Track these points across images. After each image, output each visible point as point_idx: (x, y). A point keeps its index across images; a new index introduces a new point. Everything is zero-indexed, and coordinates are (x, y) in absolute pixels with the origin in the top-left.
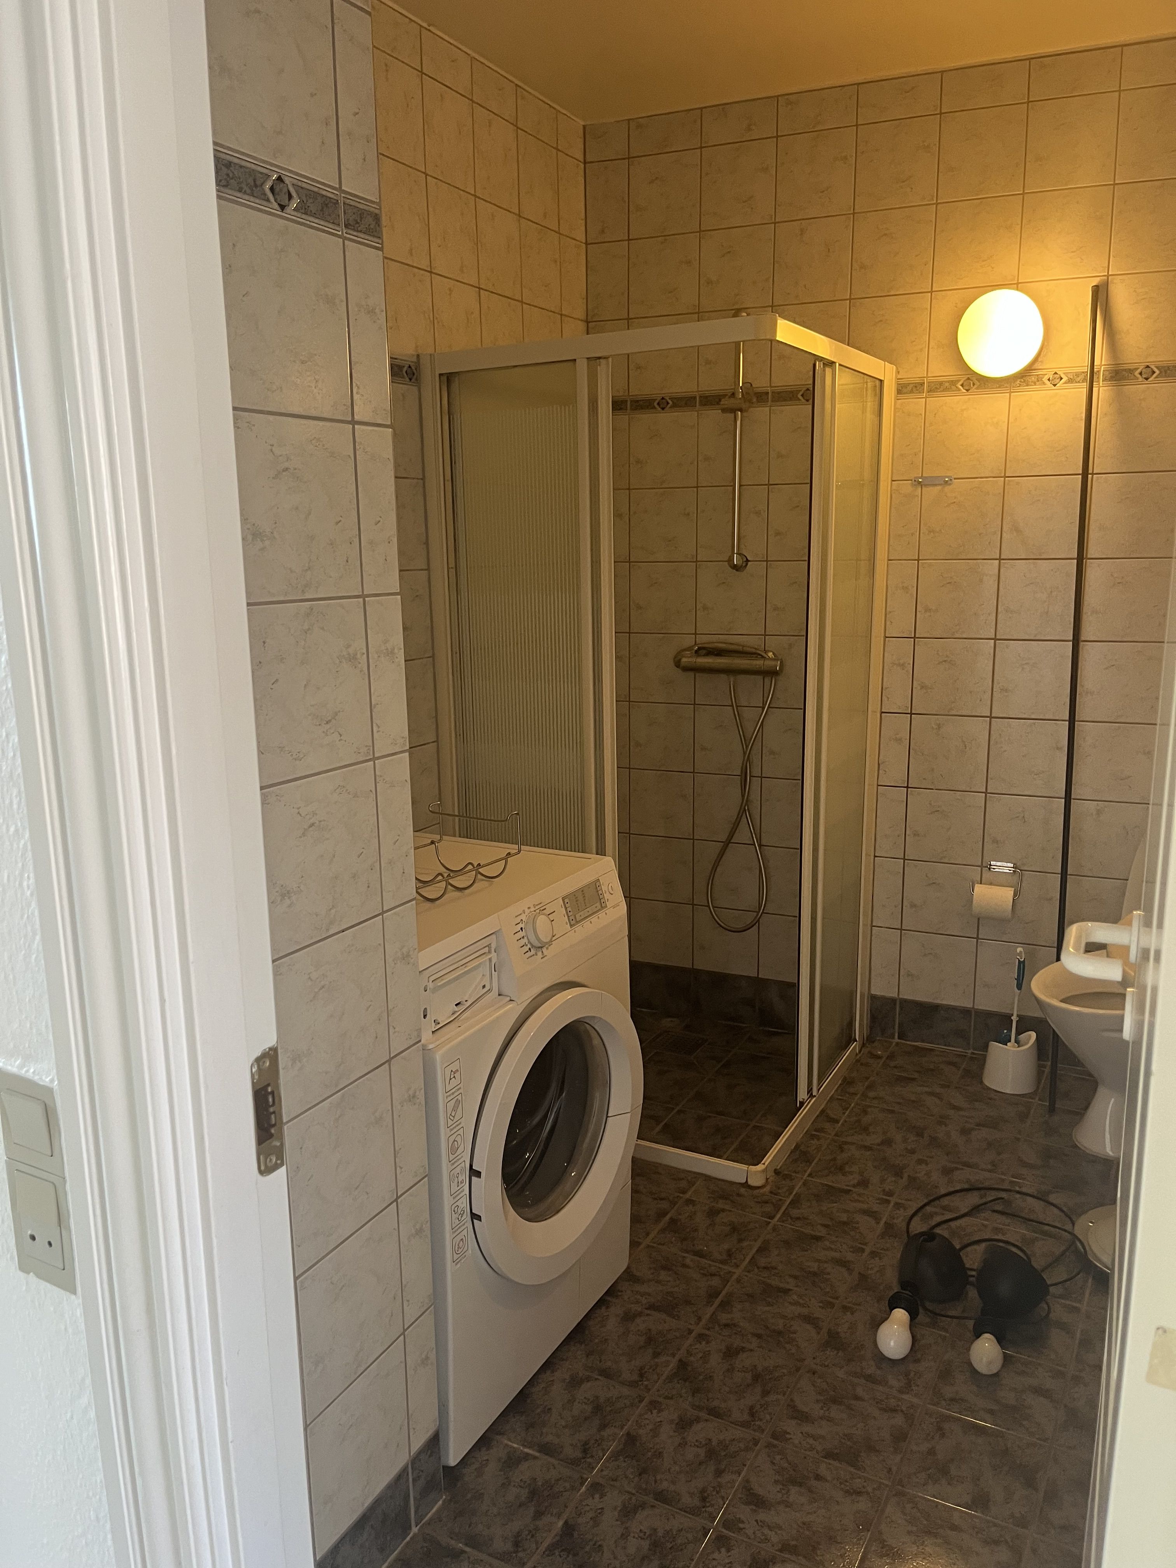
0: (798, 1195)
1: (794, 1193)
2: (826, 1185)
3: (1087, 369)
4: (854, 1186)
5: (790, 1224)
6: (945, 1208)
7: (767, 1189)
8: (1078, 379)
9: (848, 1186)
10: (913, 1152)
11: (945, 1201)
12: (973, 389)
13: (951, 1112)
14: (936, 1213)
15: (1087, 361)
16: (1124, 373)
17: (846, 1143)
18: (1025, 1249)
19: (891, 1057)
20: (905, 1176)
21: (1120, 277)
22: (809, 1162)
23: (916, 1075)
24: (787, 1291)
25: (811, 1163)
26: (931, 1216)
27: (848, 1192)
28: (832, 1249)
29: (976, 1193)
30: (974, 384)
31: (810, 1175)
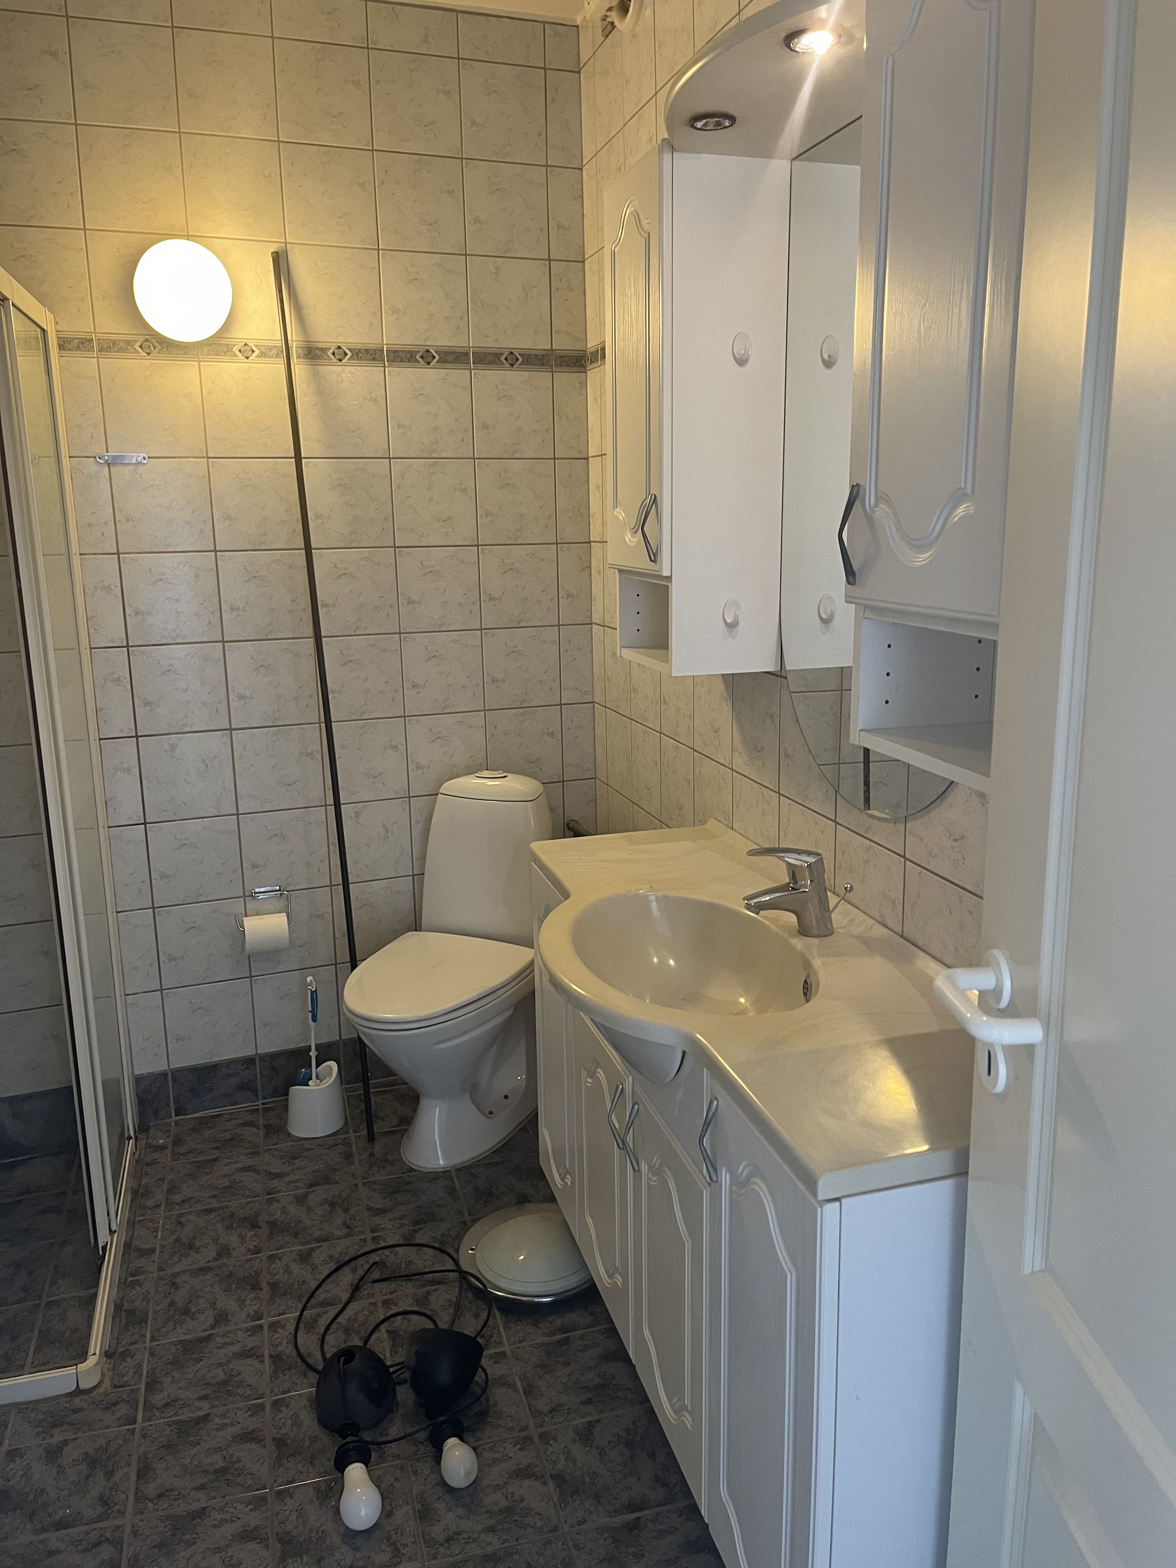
0: (151, 1373)
1: (145, 1374)
2: (180, 1342)
3: (281, 344)
4: (213, 1327)
5: (161, 1418)
6: (324, 1304)
7: (107, 1384)
8: (271, 354)
9: (205, 1330)
10: (257, 1251)
11: (321, 1295)
12: (155, 353)
13: (275, 1183)
14: (318, 1315)
15: (278, 335)
16: (317, 352)
17: (177, 1274)
18: (423, 1310)
19: (177, 1142)
20: (264, 1284)
21: (299, 246)
22: (143, 1321)
23: (216, 1153)
24: (202, 1513)
25: (146, 1322)
26: (315, 1320)
27: (208, 1338)
28: (227, 1425)
29: (346, 1269)
30: (155, 348)
31: (153, 1339)
